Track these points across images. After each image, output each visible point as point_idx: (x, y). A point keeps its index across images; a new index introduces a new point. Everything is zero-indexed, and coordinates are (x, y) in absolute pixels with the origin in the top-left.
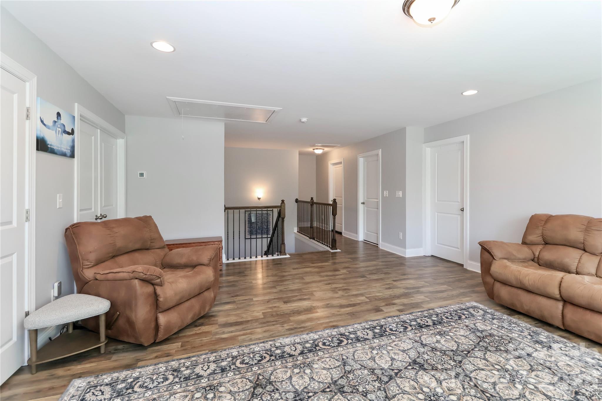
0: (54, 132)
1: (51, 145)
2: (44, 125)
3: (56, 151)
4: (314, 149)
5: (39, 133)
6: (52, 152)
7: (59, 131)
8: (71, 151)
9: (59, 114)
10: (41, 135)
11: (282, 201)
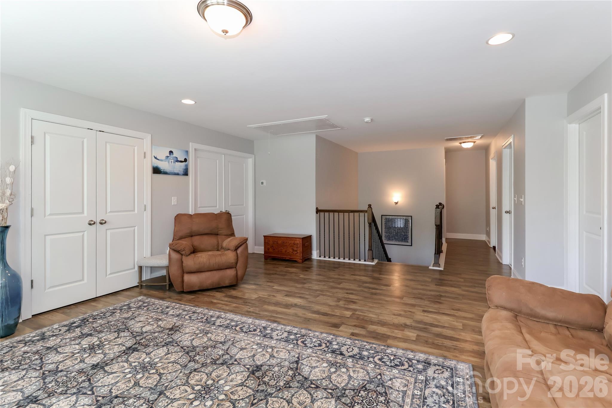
0: (167, 162)
1: (164, 170)
2: (158, 159)
3: (168, 173)
4: (461, 143)
5: (153, 164)
6: (165, 173)
7: (171, 162)
8: (183, 172)
9: (171, 152)
10: (155, 165)
11: (368, 205)
